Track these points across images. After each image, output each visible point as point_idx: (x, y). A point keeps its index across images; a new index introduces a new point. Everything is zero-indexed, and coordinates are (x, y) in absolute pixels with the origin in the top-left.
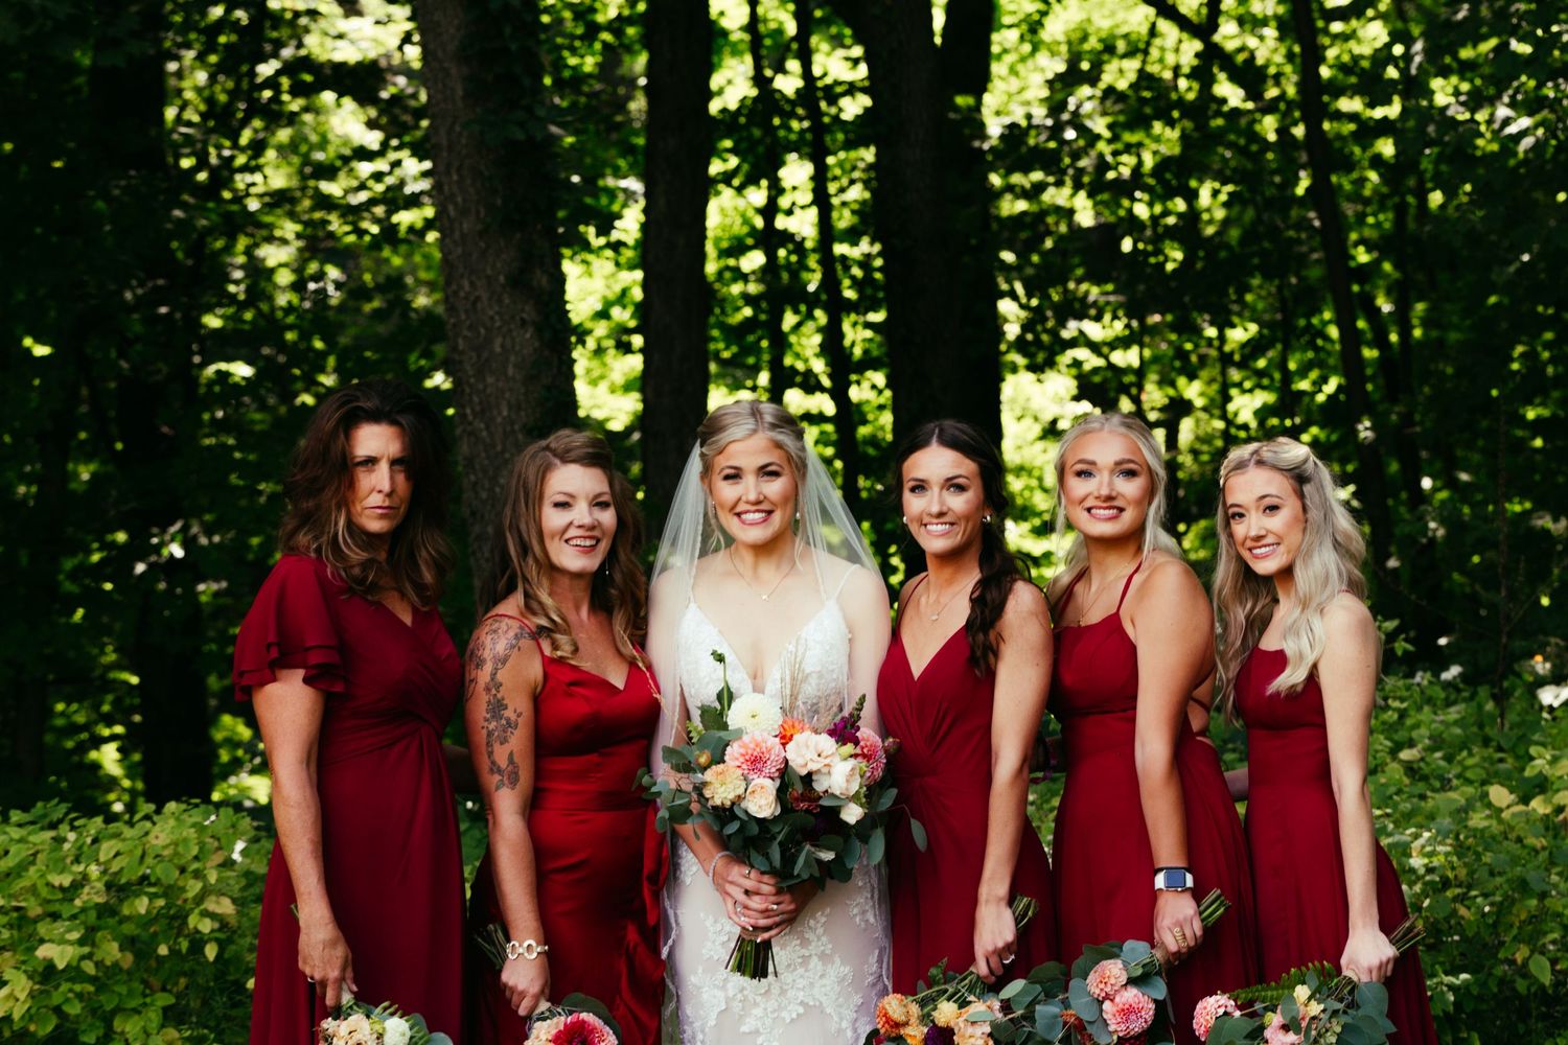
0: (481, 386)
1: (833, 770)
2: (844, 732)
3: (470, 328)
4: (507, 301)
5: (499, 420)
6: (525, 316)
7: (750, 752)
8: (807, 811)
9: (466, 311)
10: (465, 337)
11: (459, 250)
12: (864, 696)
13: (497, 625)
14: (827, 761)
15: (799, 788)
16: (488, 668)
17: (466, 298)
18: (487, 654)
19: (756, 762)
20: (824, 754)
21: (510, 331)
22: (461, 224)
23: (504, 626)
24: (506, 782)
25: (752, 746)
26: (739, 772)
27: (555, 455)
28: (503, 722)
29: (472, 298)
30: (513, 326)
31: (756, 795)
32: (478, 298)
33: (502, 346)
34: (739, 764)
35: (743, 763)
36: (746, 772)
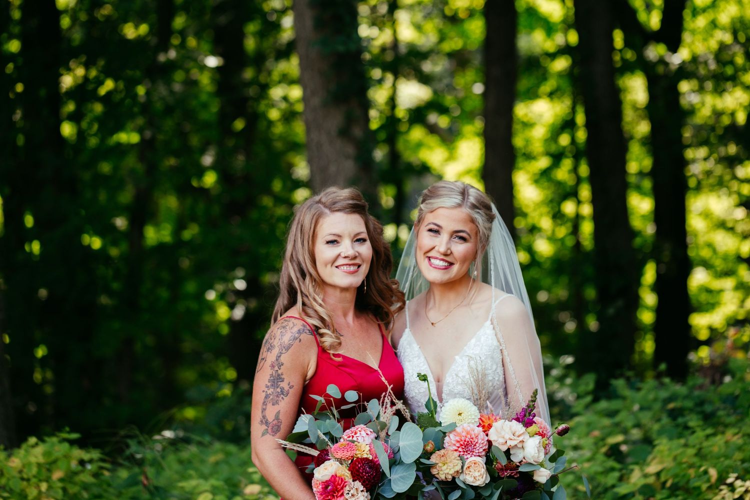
1: (525, 445)
2: (526, 418)
7: (463, 439)
8: (510, 477)
9: (318, 151)
11: (313, 117)
12: (536, 391)
13: (286, 323)
14: (521, 439)
15: (504, 461)
16: (276, 351)
17: (318, 143)
18: (276, 343)
19: (467, 446)
20: (517, 434)
21: (341, 162)
22: (313, 101)
23: (291, 324)
24: (270, 431)
25: (464, 434)
26: (457, 454)
27: (326, 207)
28: (279, 390)
31: (471, 469)
32: (323, 144)
33: (337, 171)
34: (456, 448)
35: (459, 447)
36: (462, 453)
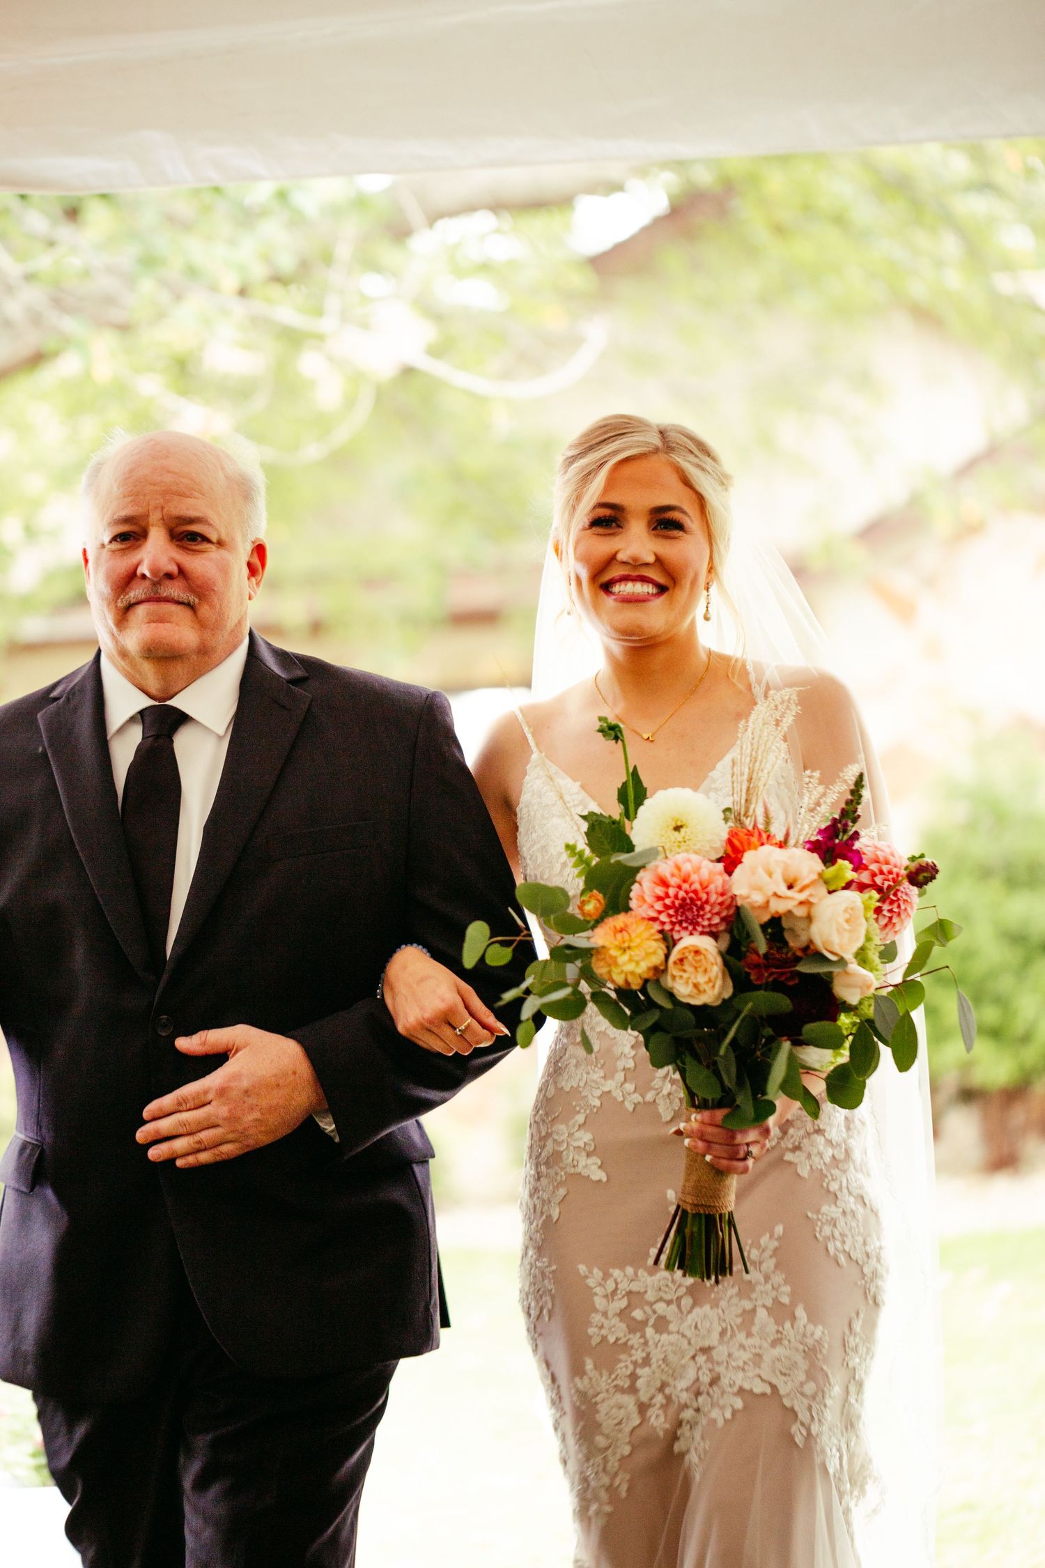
1: (816, 910)
2: (833, 842)
7: (672, 891)
8: (776, 983)
14: (806, 895)
15: (762, 944)
19: (684, 908)
20: (798, 885)
25: (676, 879)
26: (655, 926)
31: (686, 964)
34: (654, 914)
35: (660, 912)
36: (667, 927)
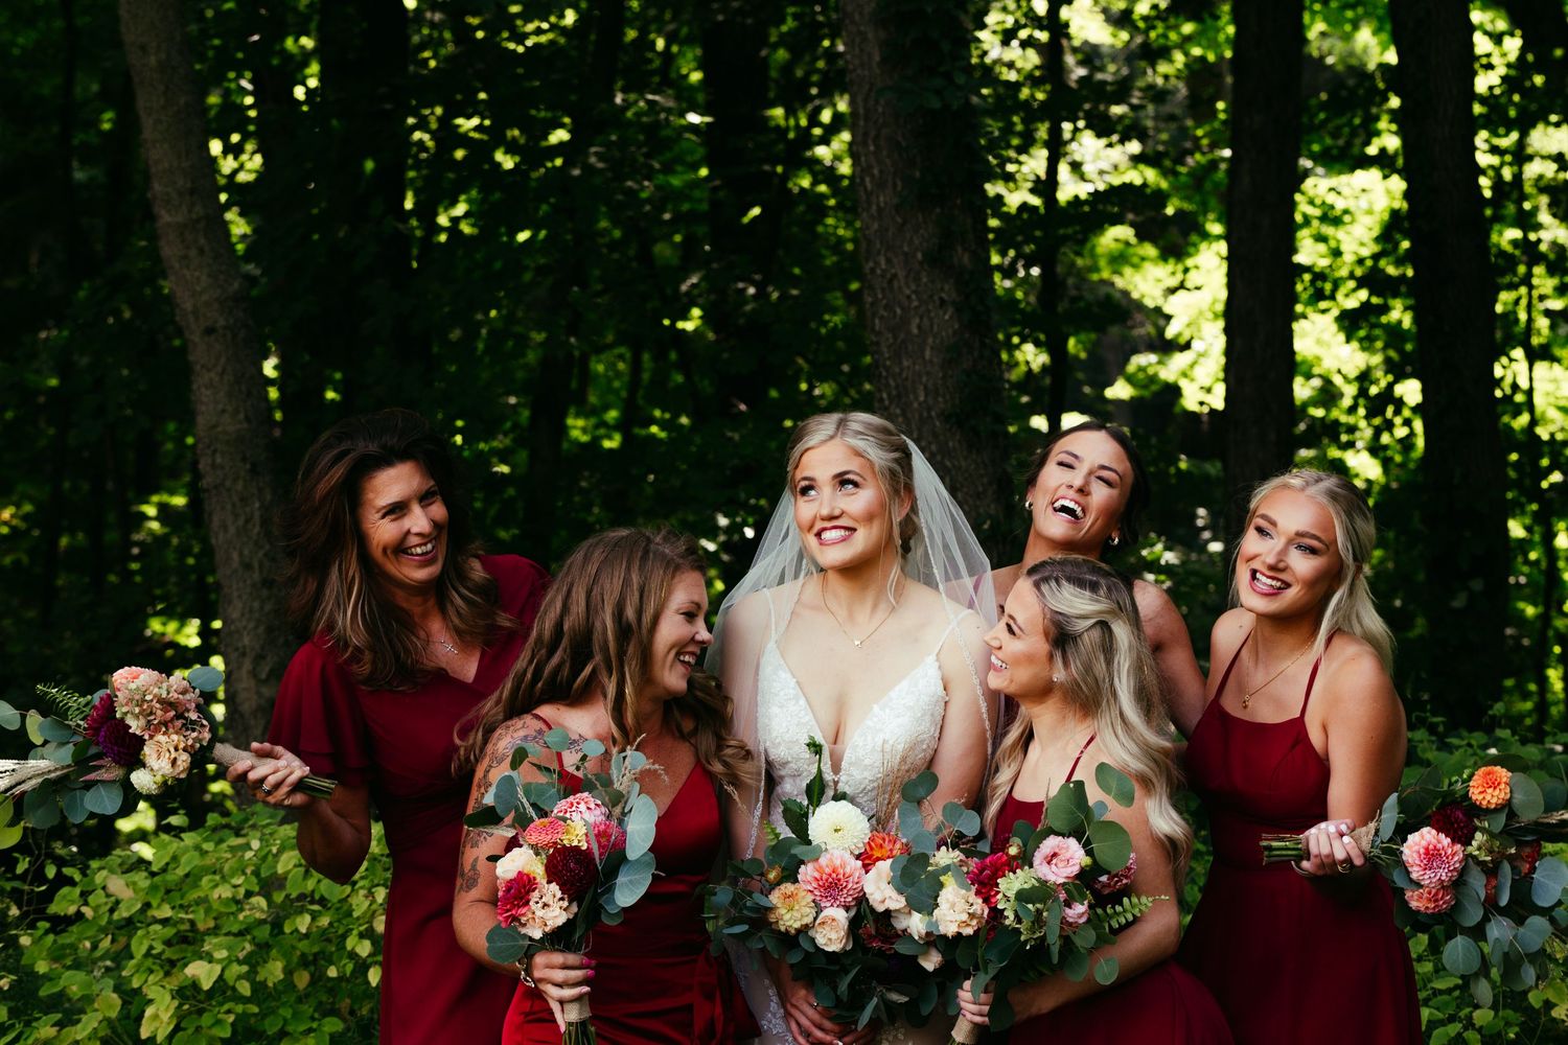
0: (897, 370)
3: (886, 307)
4: (925, 280)
5: (916, 405)
6: (943, 295)
7: (825, 877)
8: (880, 953)
9: (883, 290)
10: (882, 318)
11: (876, 226)
17: (883, 276)
19: (831, 886)
21: (929, 311)
22: (878, 197)
25: (828, 870)
26: (811, 897)
29: (888, 276)
30: (931, 307)
31: (826, 925)
32: (895, 276)
33: (919, 327)
34: (811, 889)
35: (815, 889)
36: (818, 899)
